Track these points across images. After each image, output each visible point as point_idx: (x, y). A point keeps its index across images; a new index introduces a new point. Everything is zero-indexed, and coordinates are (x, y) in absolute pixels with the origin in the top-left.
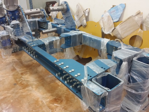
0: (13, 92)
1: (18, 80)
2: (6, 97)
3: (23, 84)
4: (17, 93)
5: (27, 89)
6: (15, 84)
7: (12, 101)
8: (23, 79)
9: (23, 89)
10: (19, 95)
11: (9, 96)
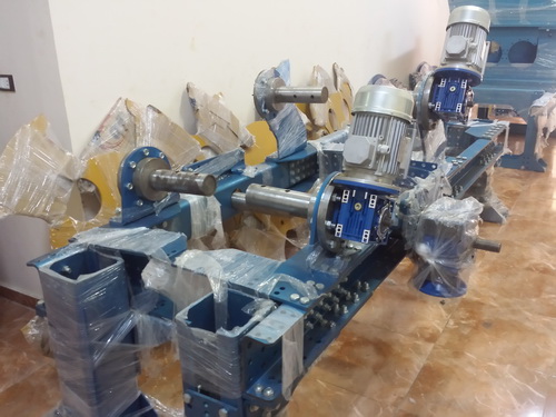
0: (514, 312)
1: (466, 331)
2: (540, 314)
3: (471, 312)
4: (508, 305)
5: (476, 299)
6: (487, 325)
7: (534, 300)
8: (452, 323)
9: (482, 304)
10: (507, 300)
11: (530, 311)
